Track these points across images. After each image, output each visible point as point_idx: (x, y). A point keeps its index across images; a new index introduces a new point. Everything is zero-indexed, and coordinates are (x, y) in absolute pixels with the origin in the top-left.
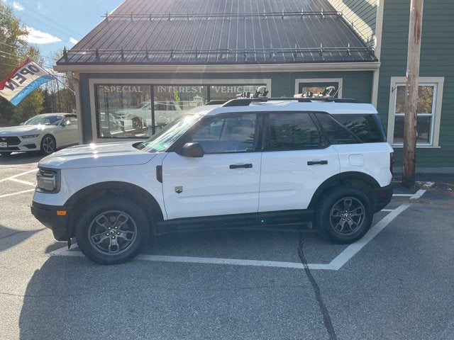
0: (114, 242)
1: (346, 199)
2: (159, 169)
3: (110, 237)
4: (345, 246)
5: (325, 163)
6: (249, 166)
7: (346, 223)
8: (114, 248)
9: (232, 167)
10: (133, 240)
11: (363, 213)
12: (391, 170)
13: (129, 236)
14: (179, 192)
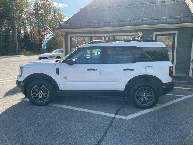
0: (41, 97)
1: (144, 88)
2: (58, 69)
3: (39, 95)
4: (142, 110)
5: (132, 70)
6: (95, 70)
7: (144, 99)
8: (40, 99)
9: (88, 70)
10: (47, 97)
11: (153, 95)
12: (170, 75)
13: (46, 95)
14: (65, 79)
